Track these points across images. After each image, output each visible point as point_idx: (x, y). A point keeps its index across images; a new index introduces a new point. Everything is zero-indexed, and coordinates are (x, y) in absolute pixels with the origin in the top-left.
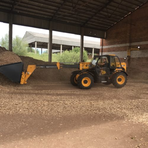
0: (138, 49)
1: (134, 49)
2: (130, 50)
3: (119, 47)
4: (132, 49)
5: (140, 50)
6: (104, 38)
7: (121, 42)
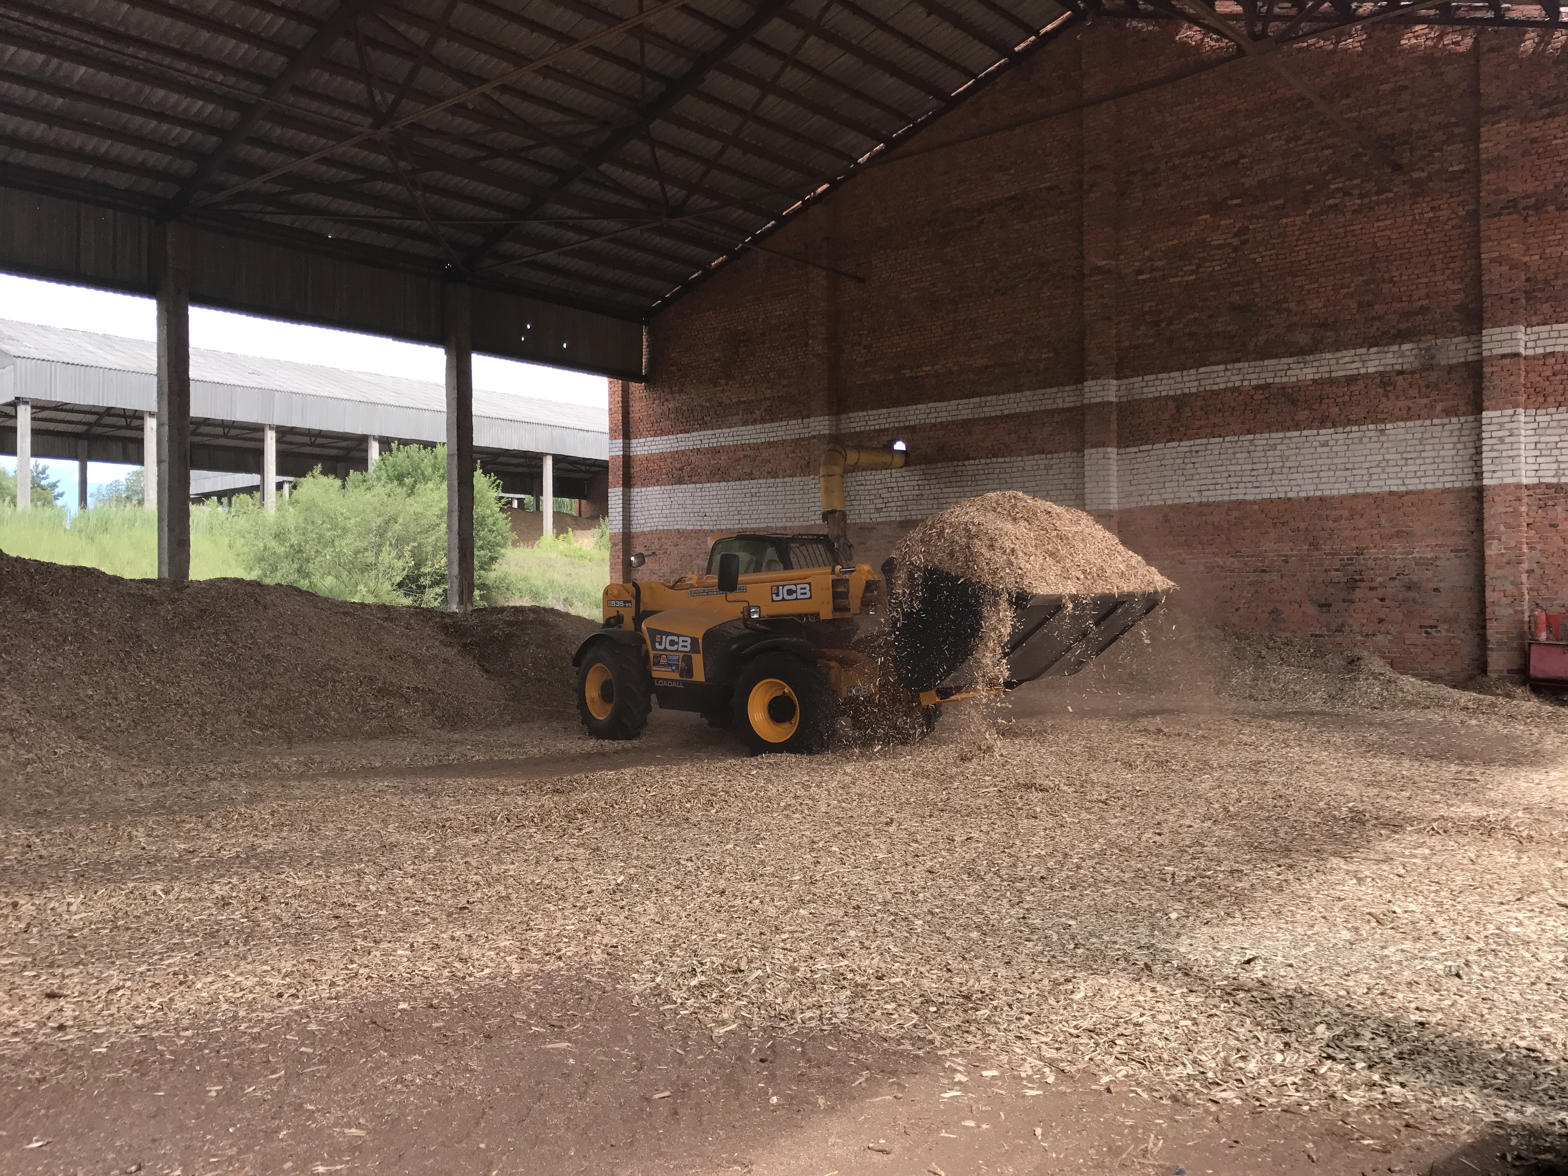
0: (899, 460)
1: (866, 458)
2: (837, 470)
3: (756, 447)
4: (852, 457)
5: (907, 464)
6: (639, 379)
7: (768, 403)
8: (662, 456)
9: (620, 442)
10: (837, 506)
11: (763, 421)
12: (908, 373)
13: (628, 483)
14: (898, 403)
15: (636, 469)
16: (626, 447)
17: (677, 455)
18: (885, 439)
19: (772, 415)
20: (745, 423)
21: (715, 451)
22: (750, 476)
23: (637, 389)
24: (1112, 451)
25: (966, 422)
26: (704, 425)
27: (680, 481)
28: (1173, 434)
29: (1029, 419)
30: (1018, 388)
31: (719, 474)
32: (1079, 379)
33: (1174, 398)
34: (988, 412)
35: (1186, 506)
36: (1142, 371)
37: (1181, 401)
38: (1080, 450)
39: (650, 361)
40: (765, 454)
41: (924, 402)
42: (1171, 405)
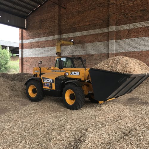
1: (65, 42)
2: (59, 44)
3: (45, 41)
4: (63, 42)
6: (25, 29)
7: (47, 33)
8: (28, 43)
9: (21, 41)
10: (59, 51)
11: (46, 36)
12: (74, 26)
13: (22, 48)
14: (72, 32)
15: (24, 46)
16: (22, 42)
17: (31, 43)
18: (69, 39)
19: (48, 35)
20: (43, 37)
21: (38, 42)
22: (44, 47)
23: (24, 31)
24: (115, 41)
25: (85, 36)
26: (36, 37)
27: (32, 48)
28: (127, 37)
29: (98, 35)
30: (95, 29)
31: (39, 47)
32: (108, 26)
33: (128, 30)
34: (89, 34)
35: (130, 52)
36: (121, 24)
37: (129, 30)
38: (108, 41)
39: (27, 26)
40: (47, 43)
41: (77, 32)
42: (127, 31)
